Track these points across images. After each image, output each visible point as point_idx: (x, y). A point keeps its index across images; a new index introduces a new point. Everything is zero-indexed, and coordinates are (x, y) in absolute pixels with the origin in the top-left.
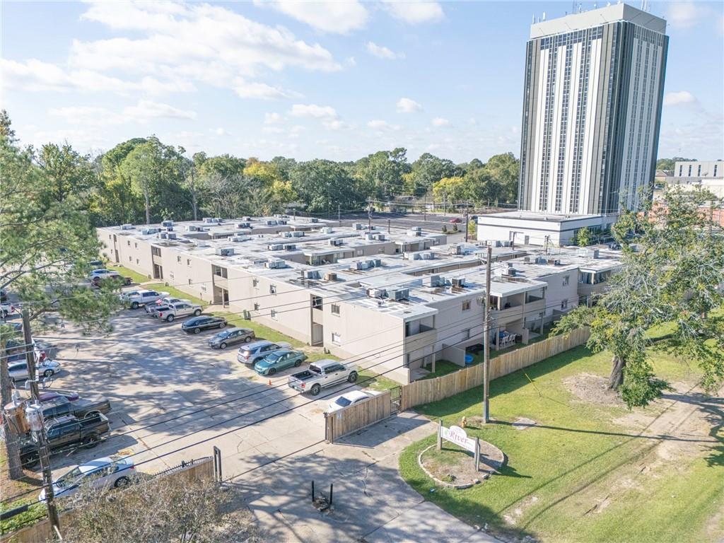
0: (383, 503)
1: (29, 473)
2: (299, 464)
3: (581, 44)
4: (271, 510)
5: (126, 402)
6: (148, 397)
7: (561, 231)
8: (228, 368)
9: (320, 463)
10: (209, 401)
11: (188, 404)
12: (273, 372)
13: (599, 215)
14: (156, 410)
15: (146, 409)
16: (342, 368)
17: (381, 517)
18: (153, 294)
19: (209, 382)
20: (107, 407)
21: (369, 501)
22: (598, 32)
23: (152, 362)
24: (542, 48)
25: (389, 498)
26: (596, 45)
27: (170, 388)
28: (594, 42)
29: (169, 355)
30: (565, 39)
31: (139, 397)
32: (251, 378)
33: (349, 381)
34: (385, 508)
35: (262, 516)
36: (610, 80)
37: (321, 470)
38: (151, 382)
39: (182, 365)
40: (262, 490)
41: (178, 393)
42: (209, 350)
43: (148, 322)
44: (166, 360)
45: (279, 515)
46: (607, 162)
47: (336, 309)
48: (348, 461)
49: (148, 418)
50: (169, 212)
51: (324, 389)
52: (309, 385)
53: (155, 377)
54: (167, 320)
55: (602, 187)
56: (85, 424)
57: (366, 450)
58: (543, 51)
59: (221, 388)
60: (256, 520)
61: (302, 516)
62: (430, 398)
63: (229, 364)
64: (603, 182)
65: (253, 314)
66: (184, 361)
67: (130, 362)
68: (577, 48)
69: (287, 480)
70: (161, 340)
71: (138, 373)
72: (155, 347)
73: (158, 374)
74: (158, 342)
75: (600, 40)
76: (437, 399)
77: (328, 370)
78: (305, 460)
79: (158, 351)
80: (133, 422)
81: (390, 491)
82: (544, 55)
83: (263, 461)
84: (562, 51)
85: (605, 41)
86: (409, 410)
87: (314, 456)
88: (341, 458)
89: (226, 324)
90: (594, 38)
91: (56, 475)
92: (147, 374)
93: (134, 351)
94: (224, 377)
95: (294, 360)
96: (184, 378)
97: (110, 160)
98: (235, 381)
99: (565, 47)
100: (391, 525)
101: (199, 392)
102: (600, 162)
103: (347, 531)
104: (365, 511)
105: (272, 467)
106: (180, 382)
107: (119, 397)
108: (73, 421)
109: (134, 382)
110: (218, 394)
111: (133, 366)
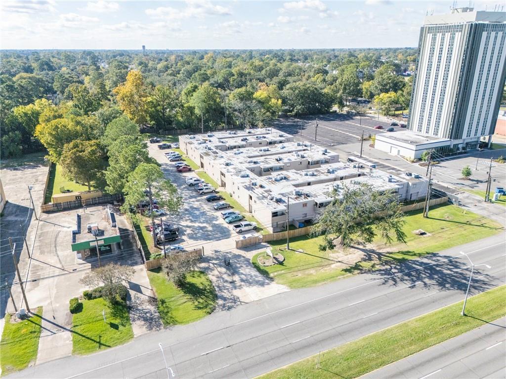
0: (242, 266)
1: (159, 246)
2: (225, 254)
3: (449, 34)
4: (214, 264)
5: (183, 228)
6: (189, 227)
7: (416, 150)
8: (216, 218)
9: (231, 254)
10: (207, 231)
11: (201, 231)
12: (230, 223)
13: (449, 140)
14: (191, 232)
15: (189, 231)
16: (251, 225)
17: (240, 269)
18: (198, 180)
19: (209, 224)
20: (178, 229)
21: (238, 265)
22: (459, 28)
23: (193, 213)
24: (428, 33)
25: (244, 266)
26: (458, 35)
27: (196, 225)
28: (457, 33)
29: (199, 210)
30: (441, 29)
31: (187, 226)
32: (222, 224)
33: (253, 229)
34: (242, 268)
35: (211, 265)
36: (463, 59)
37: (230, 256)
38: (192, 221)
39: (202, 215)
40: (213, 259)
41: (199, 226)
42: (213, 210)
43: (194, 194)
44: (197, 213)
45: (215, 265)
46: (456, 108)
47: (255, 202)
48: (239, 255)
49: (188, 234)
50: (213, 123)
51: (243, 231)
52: (238, 229)
53: (193, 219)
54: (202, 194)
55: (452, 123)
56: (172, 234)
57: (246, 252)
58: (429, 34)
59: (212, 227)
60: (209, 266)
61: (221, 266)
62: (275, 239)
63: (217, 217)
64: (453, 120)
65: (233, 195)
66: (203, 214)
67: (186, 212)
68: (448, 36)
69: (220, 257)
70: (198, 203)
71: (188, 217)
72: (195, 207)
73: (194, 218)
74: (196, 204)
75: (460, 33)
76: (278, 239)
77: (246, 225)
78: (227, 253)
79: (196, 208)
80: (184, 235)
81: (245, 264)
82: (429, 37)
83: (216, 251)
84: (439, 36)
85: (463, 34)
86: (266, 242)
87: (230, 252)
88: (237, 254)
89: (222, 198)
90: (457, 31)
91: (166, 247)
92: (191, 218)
93: (188, 208)
94: (214, 222)
95: (239, 219)
96: (202, 221)
97: (186, 94)
98: (217, 224)
99: (441, 34)
100: (241, 271)
101: (205, 227)
102: (452, 108)
103: (230, 271)
104: (237, 267)
105: (218, 254)
106: (201, 222)
107: (181, 225)
108: (169, 234)
109: (186, 220)
110: (210, 229)
111: (187, 214)
